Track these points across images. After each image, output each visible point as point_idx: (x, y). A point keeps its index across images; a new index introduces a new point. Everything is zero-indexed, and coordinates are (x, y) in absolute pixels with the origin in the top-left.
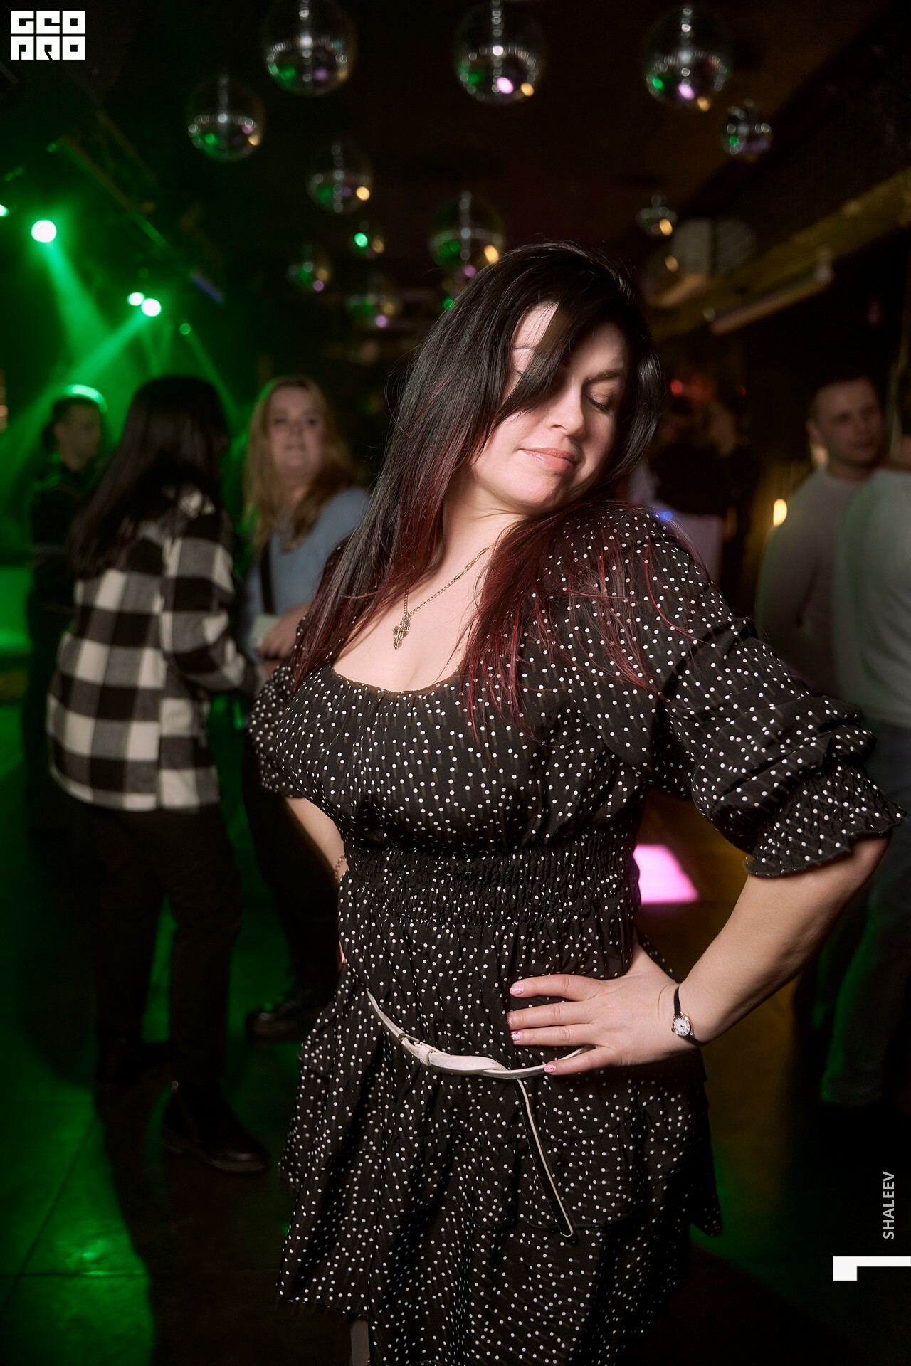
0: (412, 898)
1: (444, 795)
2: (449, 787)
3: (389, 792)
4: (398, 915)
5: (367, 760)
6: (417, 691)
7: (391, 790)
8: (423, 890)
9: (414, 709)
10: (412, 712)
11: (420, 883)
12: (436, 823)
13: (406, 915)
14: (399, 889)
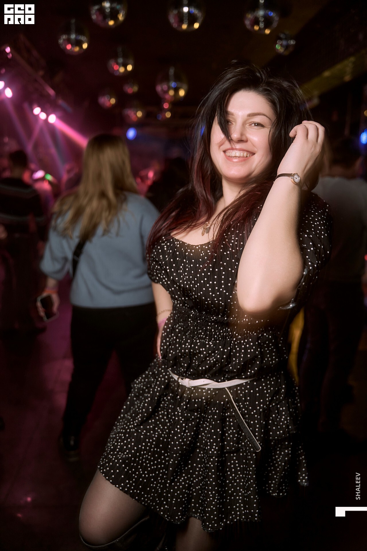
0: (199, 331)
1: (220, 287)
2: (222, 284)
3: (196, 286)
4: (193, 337)
5: (186, 274)
6: (203, 244)
7: (197, 285)
8: (204, 328)
9: (203, 252)
10: (202, 254)
11: (203, 326)
12: (215, 299)
13: (196, 338)
14: (194, 327)
